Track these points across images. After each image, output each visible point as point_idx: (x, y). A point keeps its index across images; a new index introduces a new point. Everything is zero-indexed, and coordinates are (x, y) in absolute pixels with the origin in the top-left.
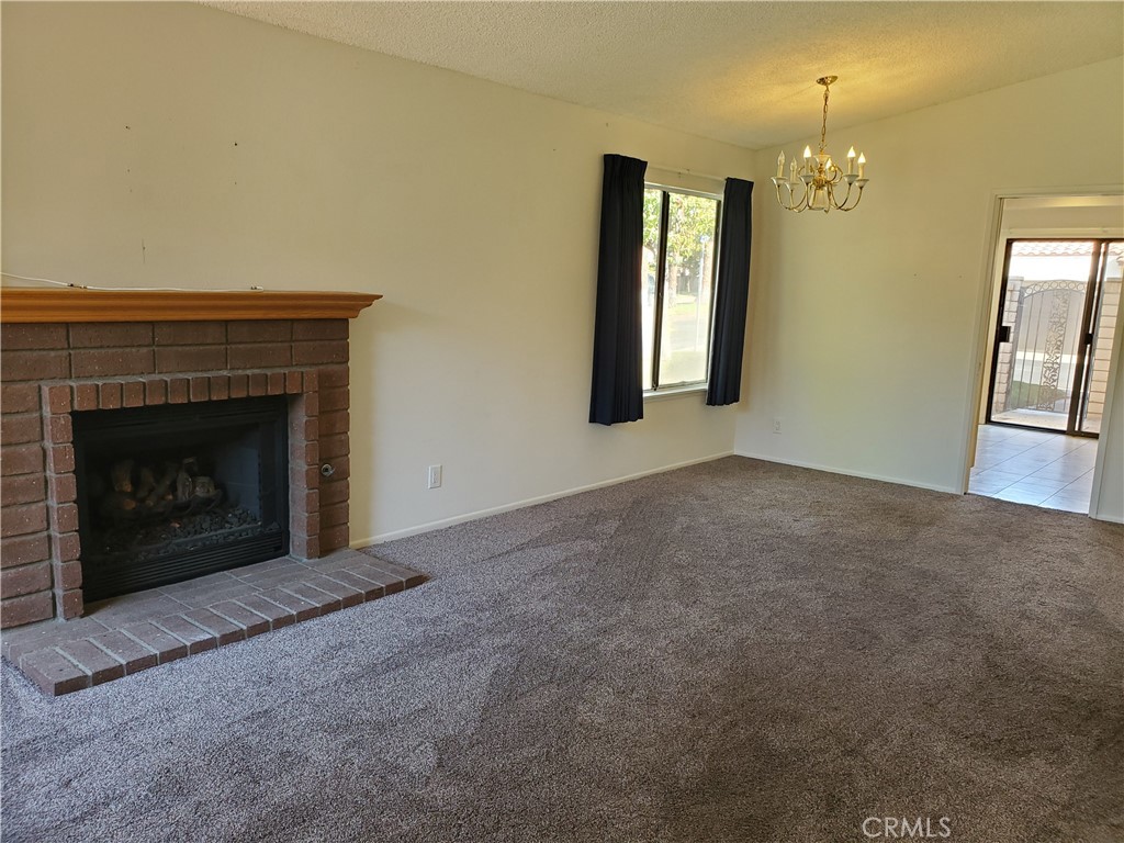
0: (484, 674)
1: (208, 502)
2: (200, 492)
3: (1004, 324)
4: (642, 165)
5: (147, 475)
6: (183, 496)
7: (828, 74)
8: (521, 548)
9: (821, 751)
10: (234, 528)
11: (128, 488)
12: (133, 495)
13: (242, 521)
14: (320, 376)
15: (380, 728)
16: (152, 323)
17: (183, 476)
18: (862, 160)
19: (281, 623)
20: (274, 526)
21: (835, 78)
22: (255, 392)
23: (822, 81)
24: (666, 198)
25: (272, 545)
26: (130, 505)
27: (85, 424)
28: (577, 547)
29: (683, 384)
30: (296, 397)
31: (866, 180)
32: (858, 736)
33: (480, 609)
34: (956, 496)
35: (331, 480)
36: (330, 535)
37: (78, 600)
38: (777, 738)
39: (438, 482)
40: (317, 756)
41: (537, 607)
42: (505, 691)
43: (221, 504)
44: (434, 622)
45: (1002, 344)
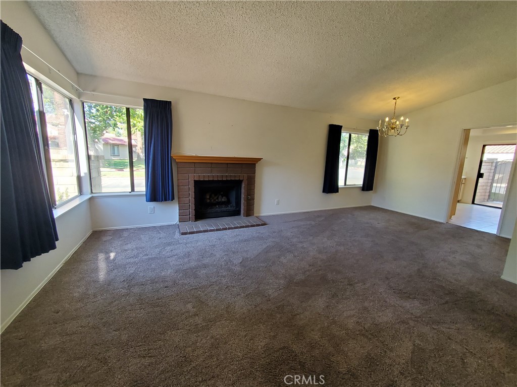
0: (264, 246)
1: (224, 202)
2: (223, 200)
3: (481, 172)
4: (341, 127)
5: (213, 195)
6: (220, 200)
7: (396, 96)
8: (294, 221)
9: (341, 282)
10: (229, 208)
11: (208, 197)
12: (209, 199)
13: (231, 207)
14: (248, 176)
15: (234, 253)
16: (211, 163)
17: (220, 196)
18: (407, 120)
19: (229, 229)
20: (238, 209)
21: (399, 97)
22: (233, 179)
23: (394, 99)
24: (350, 135)
25: (237, 213)
26: (208, 201)
27: (197, 183)
28: (308, 223)
29: (355, 185)
30: (243, 180)
31: (408, 126)
32: (356, 281)
33: (274, 232)
34: (442, 223)
35: (250, 200)
36: (249, 212)
37: (194, 218)
38: (330, 276)
39: (278, 203)
40: (218, 256)
41: (289, 234)
42: (267, 251)
43: (228, 203)
44: (262, 234)
45: (480, 179)
